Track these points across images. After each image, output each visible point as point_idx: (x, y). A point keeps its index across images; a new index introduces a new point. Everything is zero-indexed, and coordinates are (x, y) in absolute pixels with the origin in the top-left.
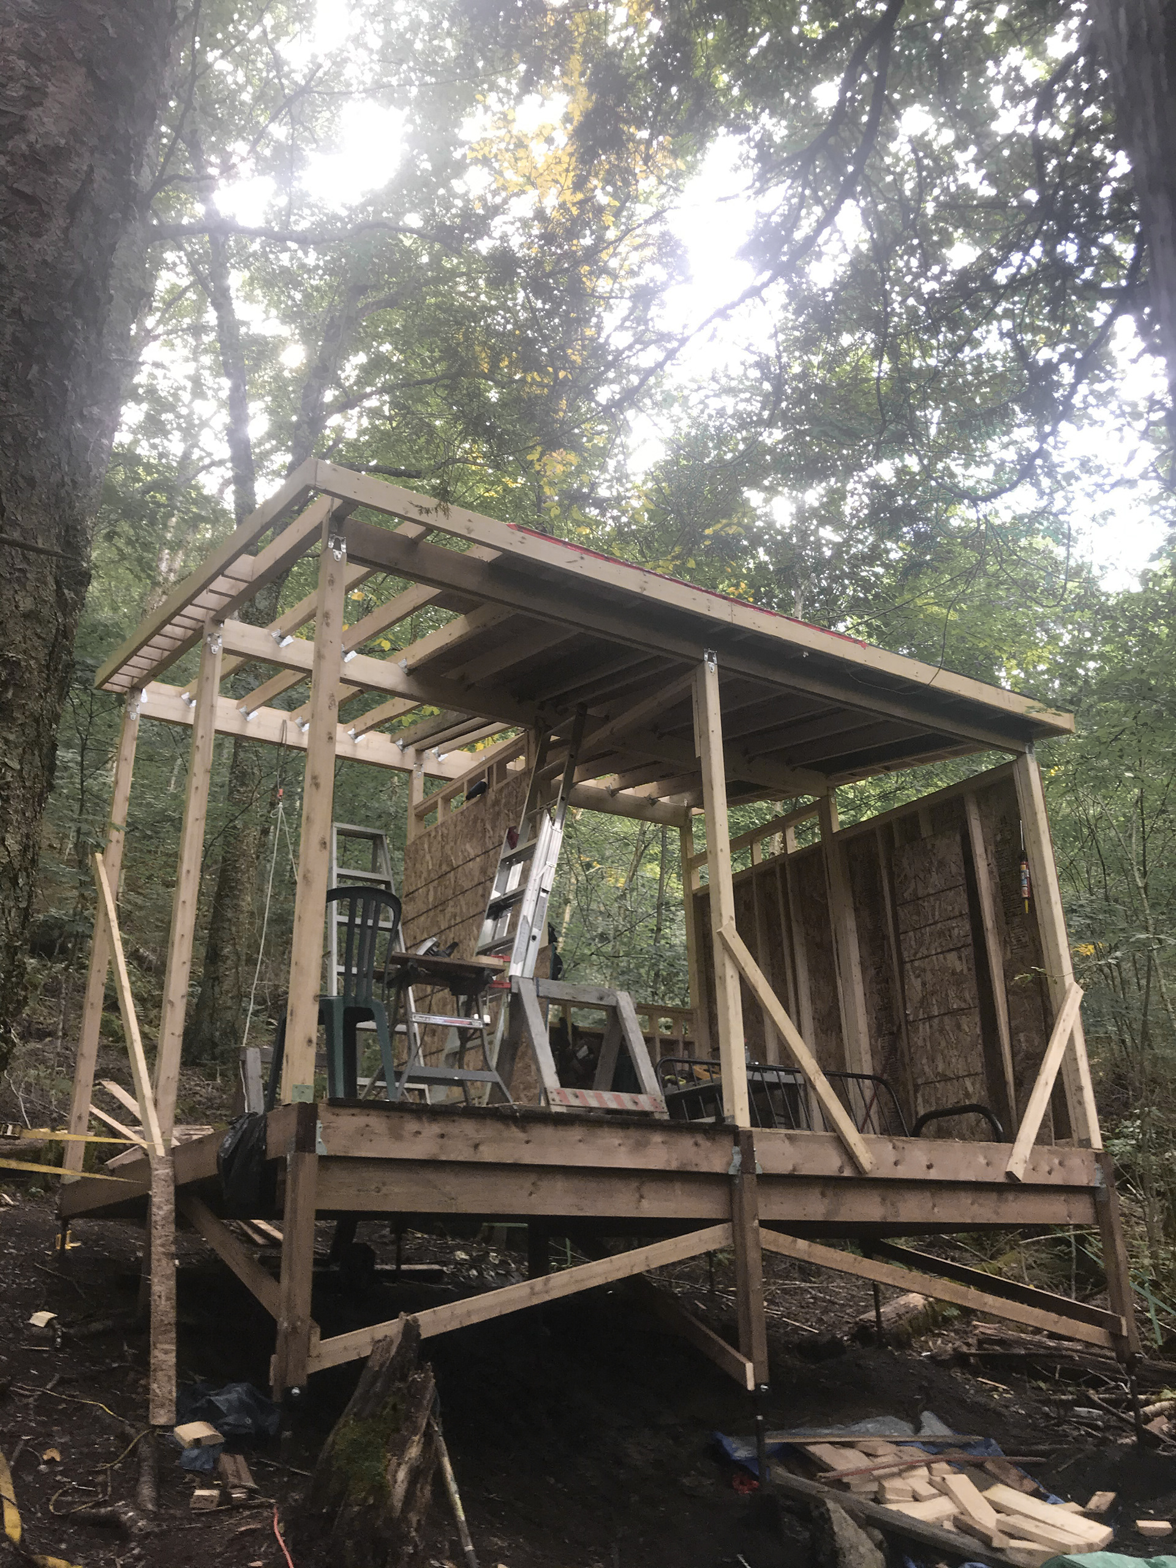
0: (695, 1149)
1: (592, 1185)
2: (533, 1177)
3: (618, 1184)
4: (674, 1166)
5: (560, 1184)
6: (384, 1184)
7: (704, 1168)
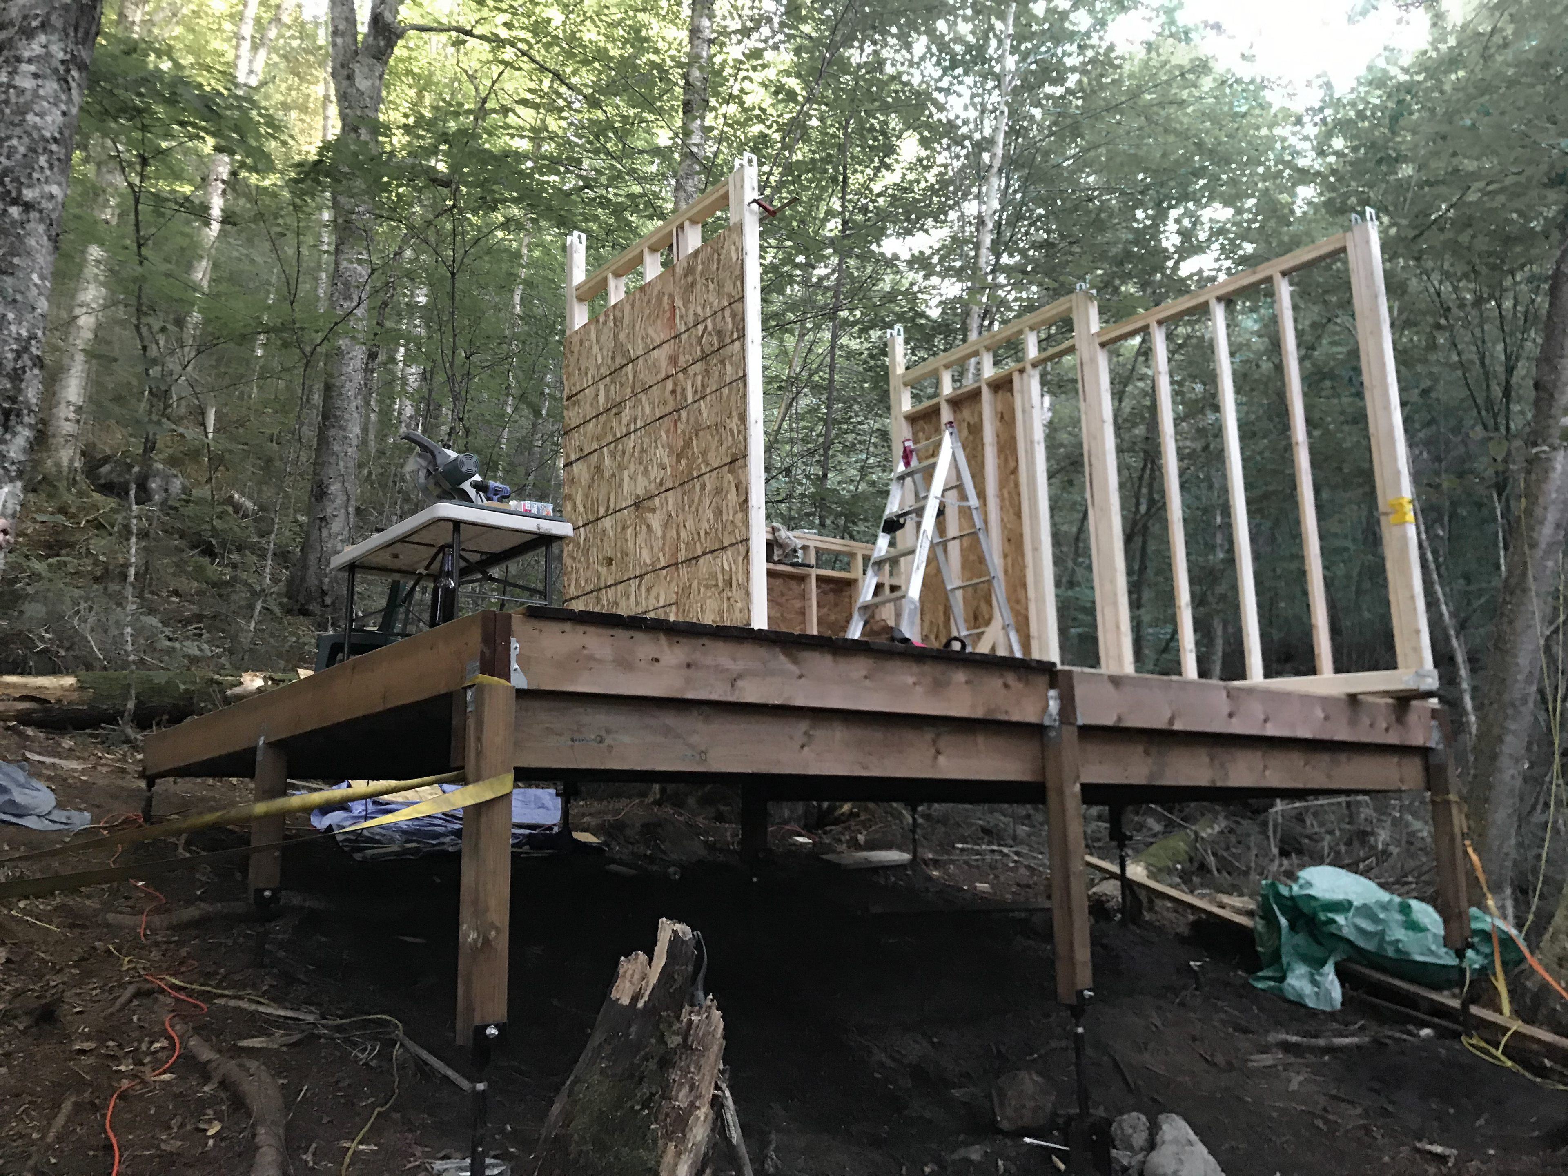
0: (1004, 691)
1: (877, 735)
2: (803, 726)
3: (909, 735)
4: (979, 714)
5: (839, 733)
6: (608, 732)
7: (1016, 717)
